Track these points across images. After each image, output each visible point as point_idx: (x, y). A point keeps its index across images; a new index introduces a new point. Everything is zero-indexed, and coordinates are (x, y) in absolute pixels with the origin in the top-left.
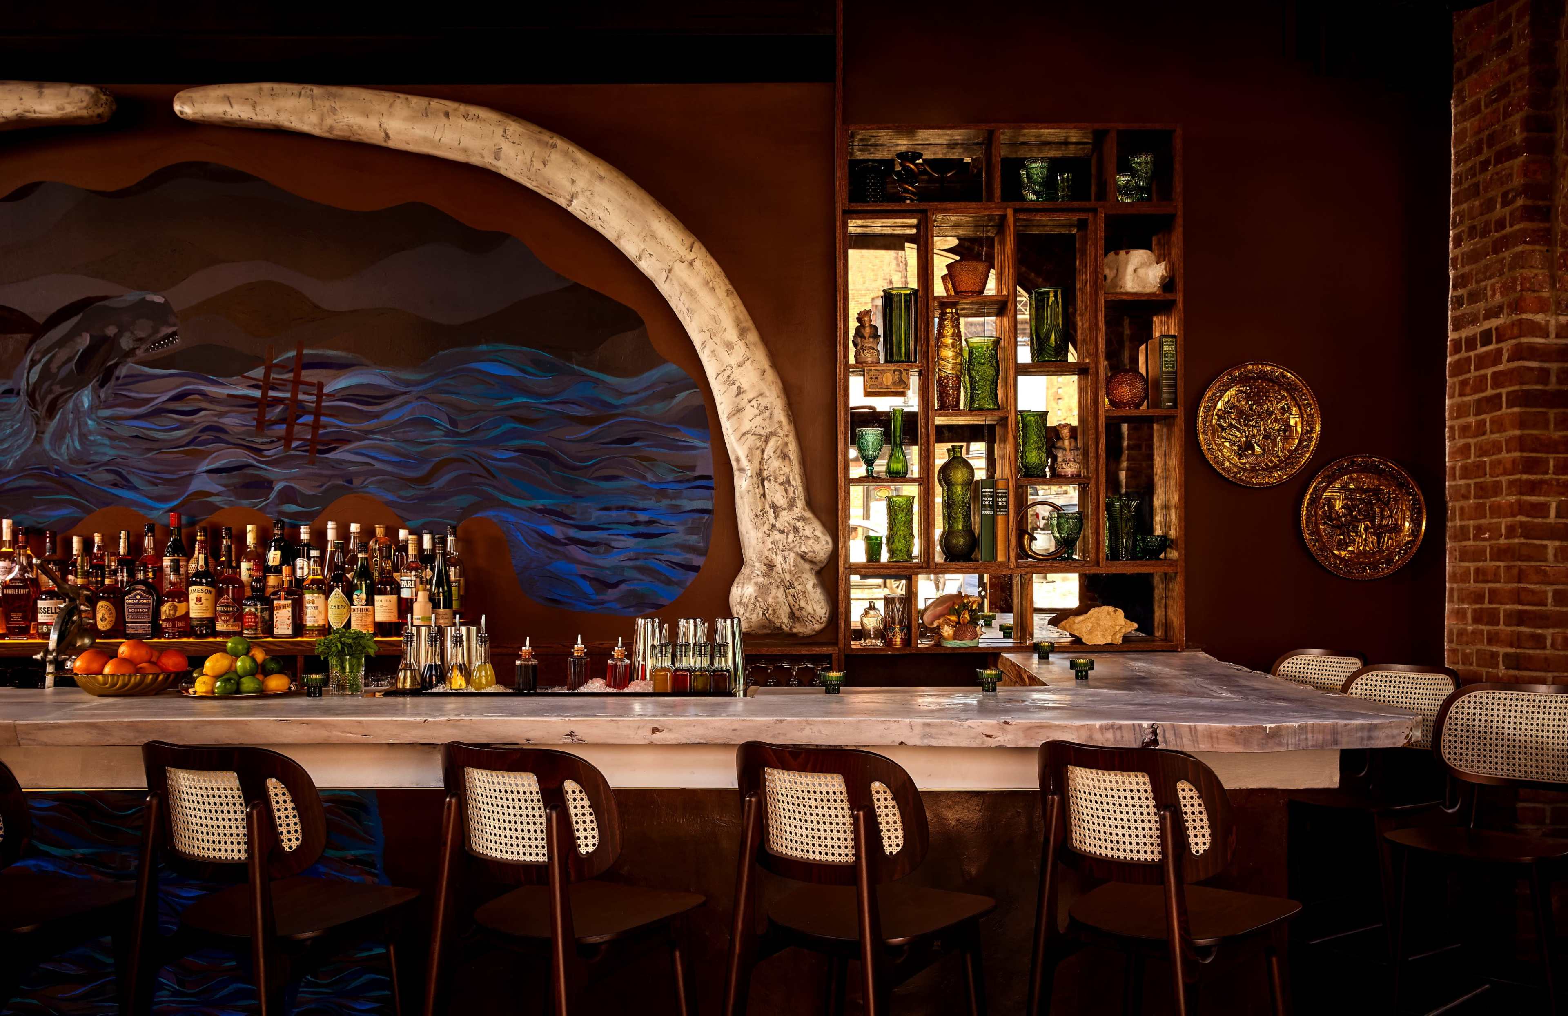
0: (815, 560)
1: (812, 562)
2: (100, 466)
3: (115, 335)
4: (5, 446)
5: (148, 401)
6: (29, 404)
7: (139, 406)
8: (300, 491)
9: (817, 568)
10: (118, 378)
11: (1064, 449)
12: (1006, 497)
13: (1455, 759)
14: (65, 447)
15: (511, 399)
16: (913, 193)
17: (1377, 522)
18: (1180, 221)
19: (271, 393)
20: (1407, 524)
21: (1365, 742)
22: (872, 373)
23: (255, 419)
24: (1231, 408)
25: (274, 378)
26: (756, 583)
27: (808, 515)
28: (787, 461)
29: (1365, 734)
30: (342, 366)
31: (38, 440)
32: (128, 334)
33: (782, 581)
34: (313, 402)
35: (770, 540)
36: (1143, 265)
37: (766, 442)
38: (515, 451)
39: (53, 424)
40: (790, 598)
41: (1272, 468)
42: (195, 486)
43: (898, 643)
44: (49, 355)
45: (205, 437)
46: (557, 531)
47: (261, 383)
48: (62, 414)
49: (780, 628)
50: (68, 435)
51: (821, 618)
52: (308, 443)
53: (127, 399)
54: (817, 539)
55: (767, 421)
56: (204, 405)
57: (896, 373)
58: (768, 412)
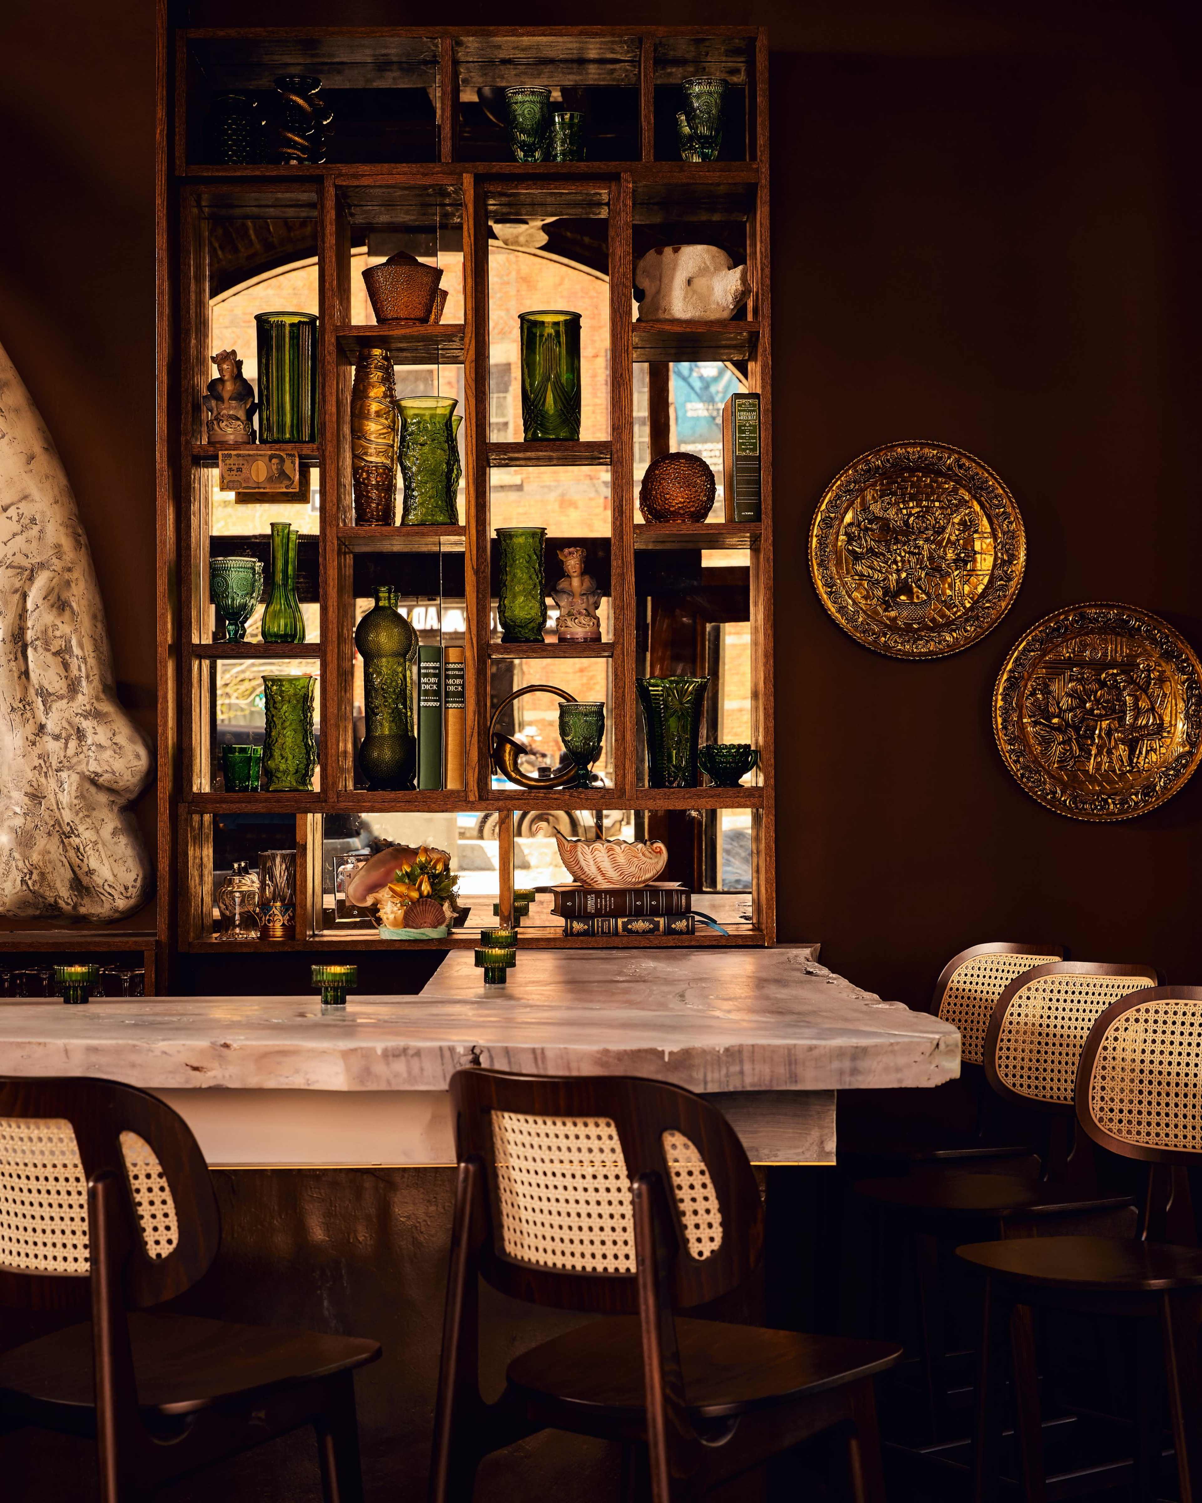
0: (115, 786)
1: (110, 790)
9: (121, 801)
11: (571, 594)
12: (462, 677)
13: (1111, 1120)
16: (303, 149)
17: (1128, 720)
18: (763, 196)
20: (1180, 725)
21: (847, 1079)
22: (231, 461)
24: (871, 522)
26: (11, 828)
27: (106, 707)
28: (67, 613)
29: (847, 1064)
33: (58, 823)
35: (37, 750)
36: (703, 271)
37: (31, 579)
40: (72, 853)
41: (942, 626)
43: (279, 933)
49: (55, 906)
51: (126, 888)
54: (118, 748)
55: (35, 543)
57: (274, 461)
58: (36, 529)
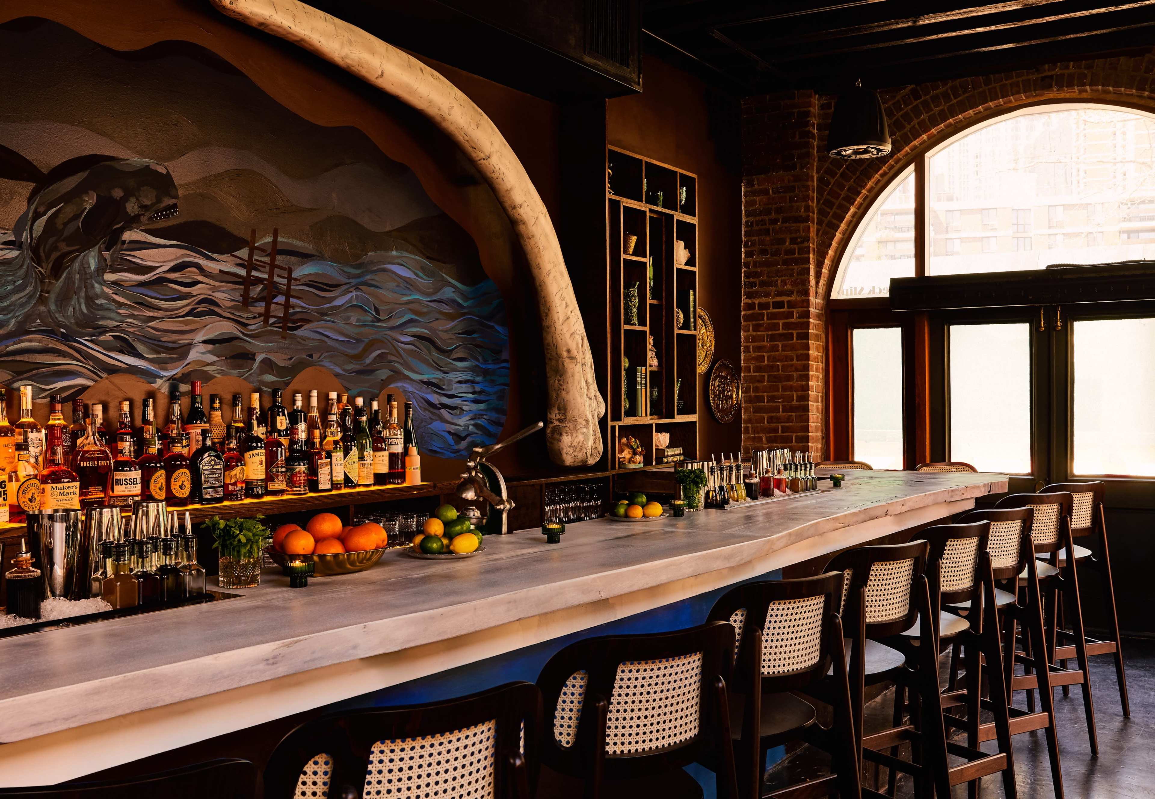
2: (108, 332)
3: (121, 198)
4: (6, 303)
5: (151, 269)
6: (33, 260)
7: (144, 274)
8: (275, 363)
10: (124, 242)
14: (71, 309)
15: (409, 295)
17: (725, 393)
19: (254, 273)
20: (734, 395)
23: (241, 295)
25: (256, 260)
30: (305, 257)
31: (42, 300)
32: (133, 200)
34: (284, 285)
37: (582, 340)
38: (412, 336)
39: (59, 284)
41: (701, 364)
42: (193, 355)
44: (54, 210)
45: (201, 308)
46: (435, 399)
47: (246, 263)
48: (69, 273)
50: (75, 297)
52: (281, 321)
53: (133, 265)
55: (580, 326)
56: (200, 278)
